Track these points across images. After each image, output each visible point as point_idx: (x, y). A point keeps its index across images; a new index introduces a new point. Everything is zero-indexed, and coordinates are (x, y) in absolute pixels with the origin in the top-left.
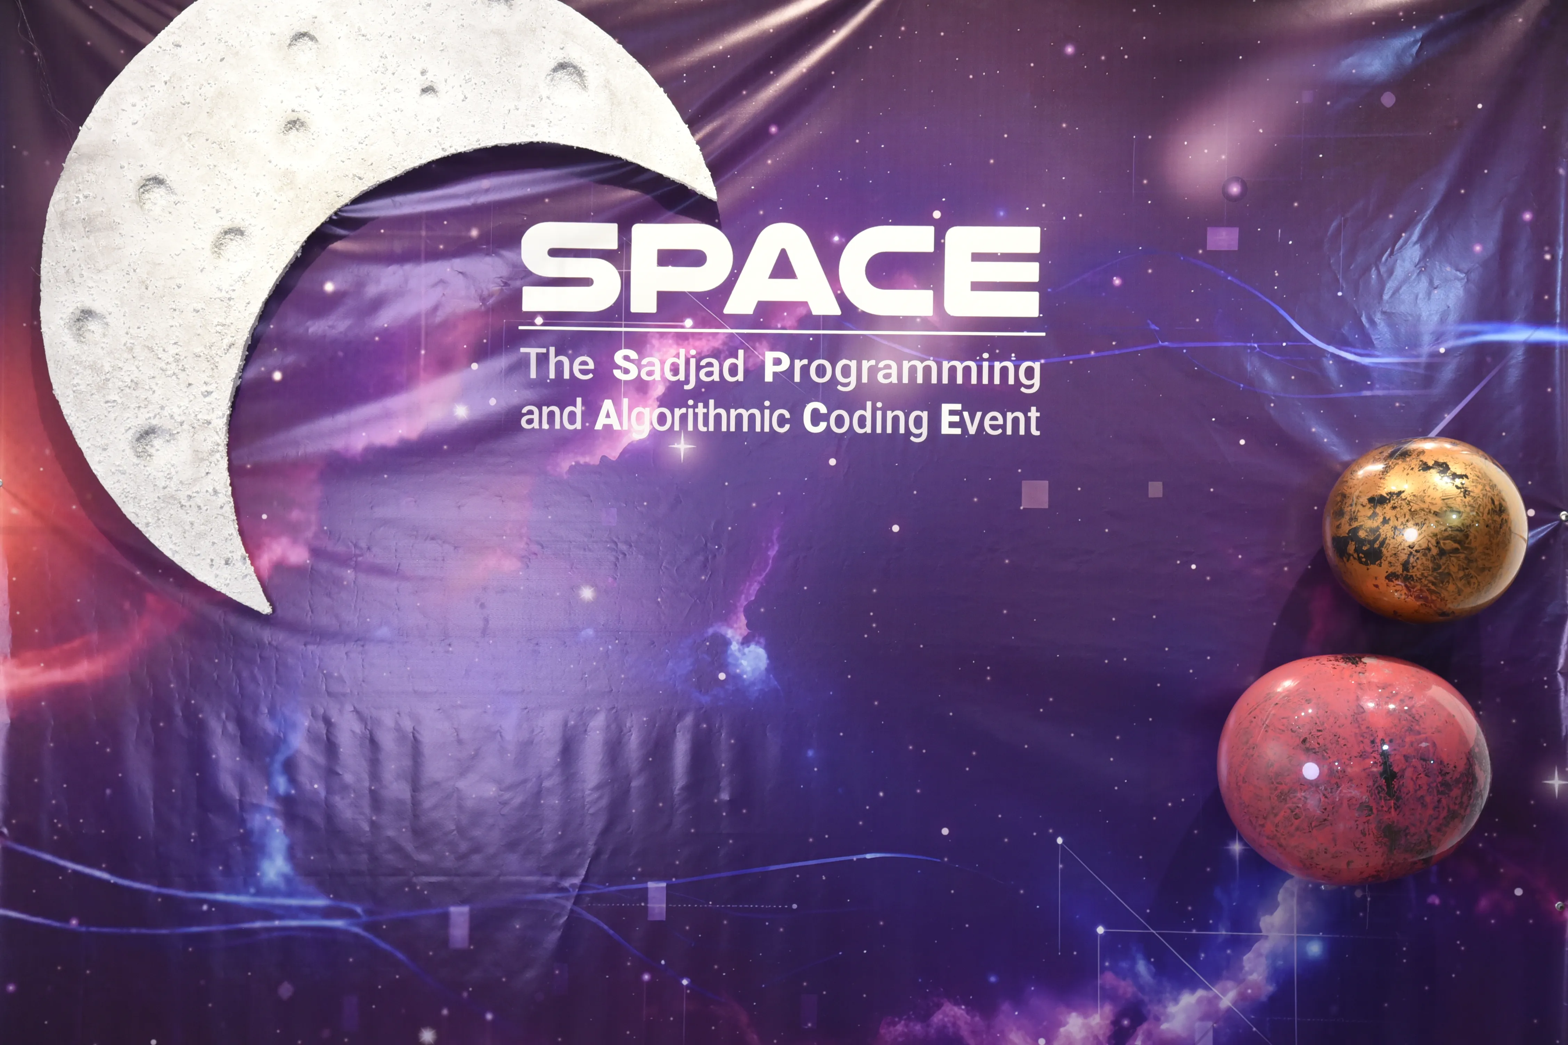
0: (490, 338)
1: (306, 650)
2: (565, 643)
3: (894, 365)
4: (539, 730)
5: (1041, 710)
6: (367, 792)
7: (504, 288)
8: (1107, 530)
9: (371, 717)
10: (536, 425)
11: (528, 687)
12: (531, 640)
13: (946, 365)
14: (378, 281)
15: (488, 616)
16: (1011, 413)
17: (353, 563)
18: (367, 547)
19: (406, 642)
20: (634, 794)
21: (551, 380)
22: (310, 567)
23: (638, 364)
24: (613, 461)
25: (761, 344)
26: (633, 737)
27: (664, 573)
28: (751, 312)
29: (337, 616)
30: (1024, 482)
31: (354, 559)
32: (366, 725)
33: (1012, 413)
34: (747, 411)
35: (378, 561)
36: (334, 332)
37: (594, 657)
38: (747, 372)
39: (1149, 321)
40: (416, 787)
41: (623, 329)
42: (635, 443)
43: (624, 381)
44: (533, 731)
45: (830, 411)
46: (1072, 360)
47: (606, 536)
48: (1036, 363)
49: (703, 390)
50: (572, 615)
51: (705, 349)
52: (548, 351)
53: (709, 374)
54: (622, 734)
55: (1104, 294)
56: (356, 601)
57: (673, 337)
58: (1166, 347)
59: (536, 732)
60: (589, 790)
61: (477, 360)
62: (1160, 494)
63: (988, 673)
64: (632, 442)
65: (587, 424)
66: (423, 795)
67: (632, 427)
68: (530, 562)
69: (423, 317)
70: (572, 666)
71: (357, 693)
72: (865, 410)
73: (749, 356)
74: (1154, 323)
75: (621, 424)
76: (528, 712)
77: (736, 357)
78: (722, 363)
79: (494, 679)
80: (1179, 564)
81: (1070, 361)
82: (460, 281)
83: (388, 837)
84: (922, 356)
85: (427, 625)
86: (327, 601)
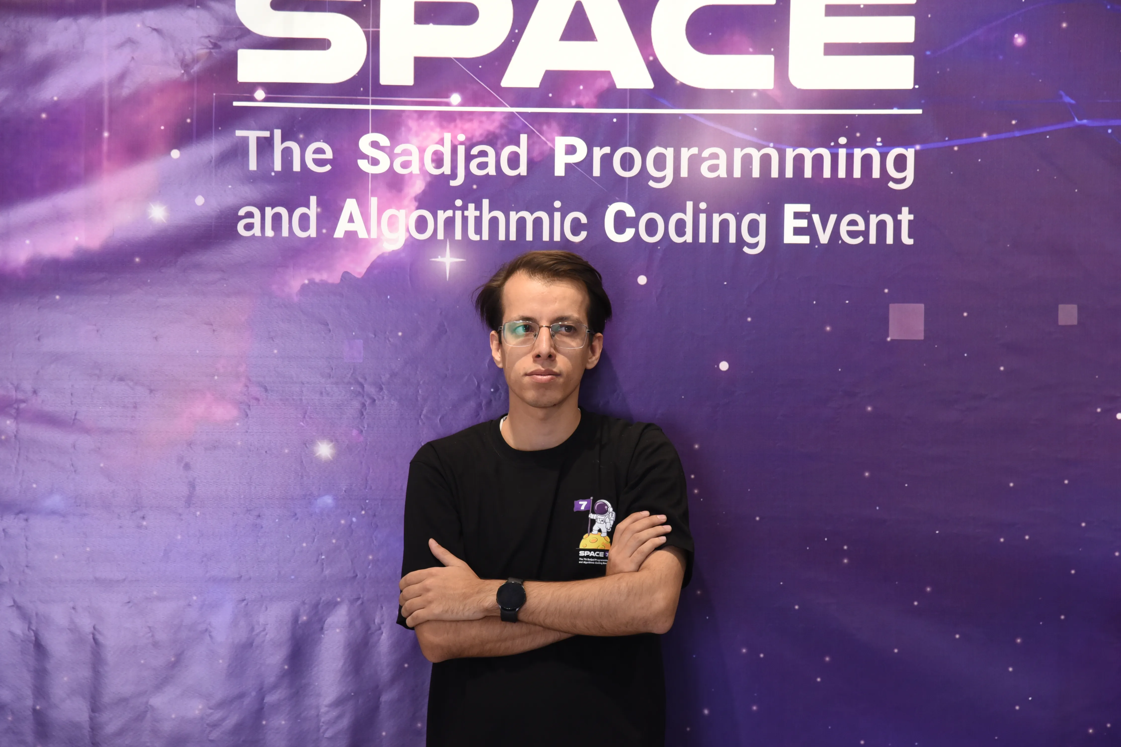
0: (195, 117)
2: (296, 514)
3: (722, 153)
4: (261, 629)
5: (916, 603)
6: (29, 713)
7: (213, 51)
8: (1002, 368)
9: (37, 614)
10: (257, 231)
11: (247, 571)
12: (250, 510)
13: (790, 154)
14: (44, 40)
15: (194, 480)
16: (875, 216)
17: (14, 411)
18: (33, 390)
19: (85, 515)
20: (384, 711)
21: (277, 173)
23: (390, 152)
24: (358, 279)
25: (549, 126)
26: (384, 636)
27: (424, 424)
28: (536, 85)
30: (891, 306)
31: (16, 405)
32: (30, 623)
33: (877, 216)
34: (532, 214)
35: (48, 408)
37: (333, 533)
38: (531, 163)
39: (1062, 93)
40: (95, 707)
41: (370, 107)
42: (387, 255)
43: (372, 174)
44: (252, 629)
45: (639, 214)
46: (957, 145)
47: (349, 375)
48: (909, 149)
49: (475, 187)
50: (305, 478)
51: (478, 133)
52: (272, 134)
53: (482, 166)
54: (369, 632)
55: (1001, 57)
56: (17, 461)
57: (435, 117)
58: (1084, 126)
59: (257, 631)
60: (326, 706)
61: (177, 146)
62: (1073, 320)
63: (845, 554)
64: (383, 254)
65: (324, 231)
66: (104, 717)
67: (383, 234)
68: (250, 409)
69: (106, 88)
70: (304, 545)
71: (17, 583)
72: (685, 212)
73: (534, 143)
74: (1068, 94)
75: (368, 230)
76: (247, 604)
77: (518, 144)
78: (499, 151)
79: (202, 561)
80: (1099, 413)
81: (954, 146)
82: (155, 41)
84: (759, 141)
85: (113, 492)
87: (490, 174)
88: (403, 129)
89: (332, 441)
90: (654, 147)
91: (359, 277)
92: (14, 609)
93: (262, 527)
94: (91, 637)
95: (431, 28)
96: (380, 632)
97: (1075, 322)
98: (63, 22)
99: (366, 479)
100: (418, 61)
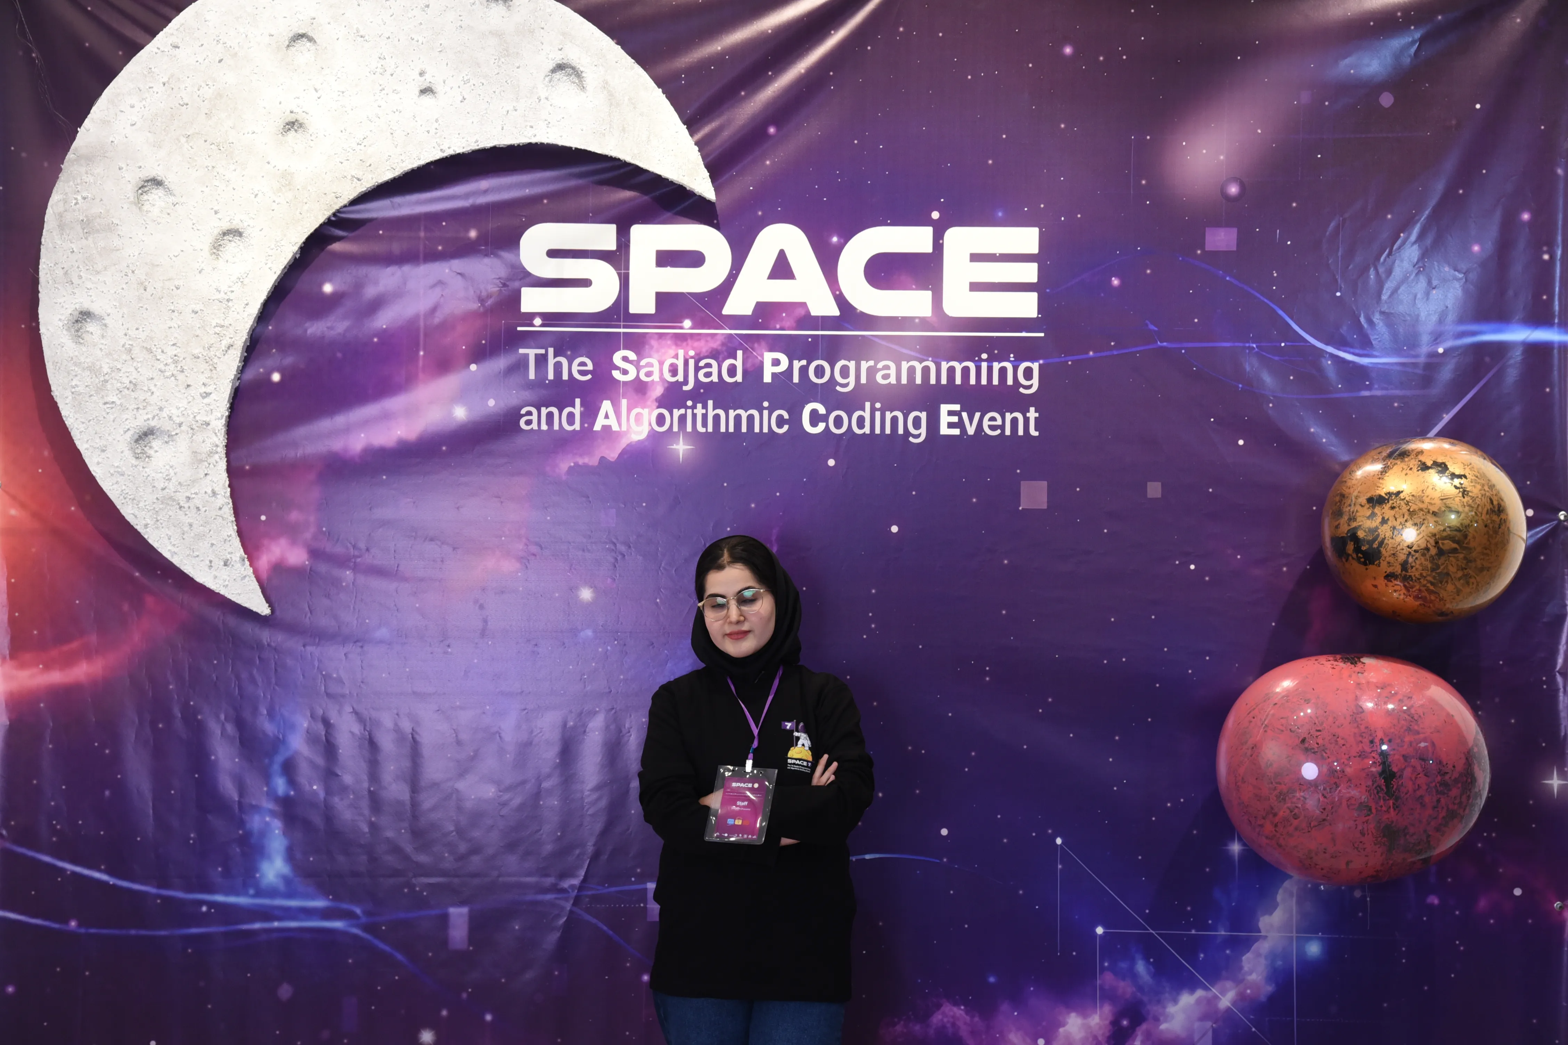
0: (488, 339)
1: (305, 651)
2: (564, 644)
3: (892, 365)
4: (538, 731)
5: (1040, 711)
6: (366, 793)
7: (502, 289)
8: (1105, 531)
9: (370, 719)
10: (534, 426)
11: (527, 688)
12: (530, 641)
13: (945, 366)
14: (377, 283)
15: (487, 617)
16: (1009, 414)
17: (352, 564)
18: (366, 547)
19: (405, 643)
21: (550, 381)
22: (309, 568)
23: (637, 365)
24: (612, 462)
25: (759, 344)
26: (632, 739)
27: (663, 573)
28: (749, 313)
29: (336, 618)
30: (1022, 483)
31: (353, 560)
32: (365, 726)
33: (1011, 414)
35: (377, 562)
36: (332, 333)
37: (593, 658)
39: (1148, 322)
40: (415, 789)
41: (622, 330)
42: (634, 443)
44: (532, 732)
45: (829, 412)
46: (1070, 361)
47: (605, 537)
48: (1035, 364)
49: (702, 391)
50: (571, 616)
51: (704, 350)
52: (547, 351)
53: (708, 375)
54: (621, 734)
55: (1102, 295)
56: (355, 602)
57: (672, 337)
58: (1164, 347)
59: (535, 734)
60: (588, 791)
61: (475, 361)
62: (1158, 495)
64: (631, 443)
65: (586, 425)
67: (631, 428)
68: (529, 563)
69: (422, 317)
70: (571, 667)
71: (355, 695)
72: (864, 411)
73: (748, 357)
75: (620, 425)
76: (528, 712)
77: (735, 358)
78: (720, 363)
79: (493, 680)
80: (1177, 565)
81: (1068, 361)
82: (459, 282)
83: (387, 838)
84: (921, 357)
85: (426, 626)
86: (326, 602)
87: (714, 381)
88: (647, 347)
89: (592, 587)
90: (840, 360)
91: (613, 460)
92: (353, 714)
93: (538, 654)
94: (410, 736)
95: (669, 270)
96: (629, 734)
97: (1159, 496)
98: (391, 270)
99: (618, 617)
100: (658, 295)
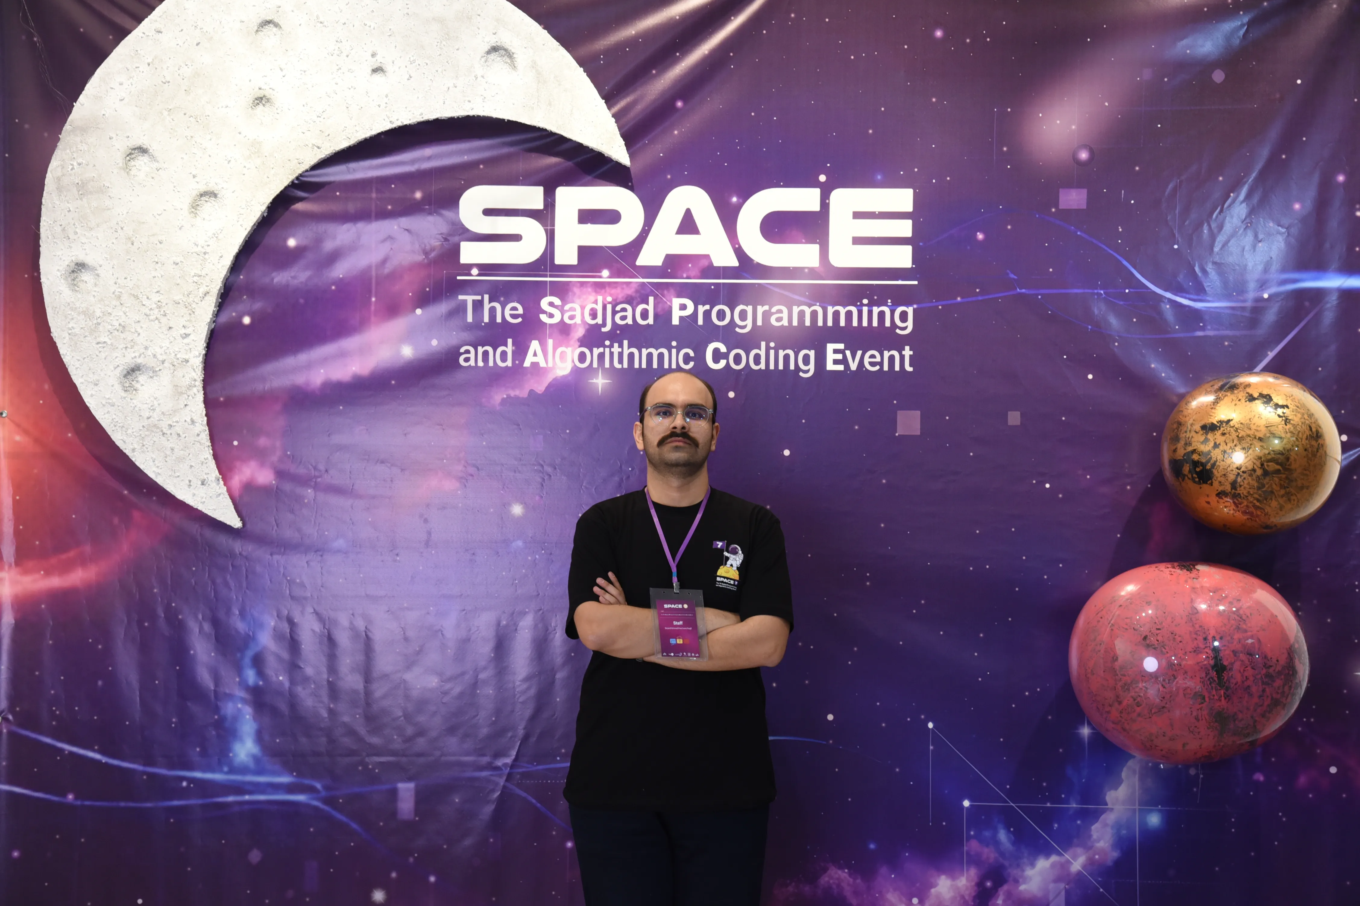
0: (432, 287)
1: (272, 559)
2: (498, 553)
3: (785, 310)
4: (476, 629)
5: (914, 611)
6: (326, 683)
7: (443, 243)
8: (971, 454)
9: (329, 618)
10: (472, 363)
11: (466, 591)
12: (468, 550)
13: (831, 310)
14: (334, 238)
15: (430, 530)
16: (887, 352)
17: (313, 484)
18: (325, 469)
19: (359, 553)
20: (558, 684)
21: (485, 323)
22: (275, 487)
23: (561, 309)
24: (540, 394)
25: (669, 291)
26: (558, 635)
28: (660, 264)
29: (299, 530)
30: (899, 412)
31: (314, 480)
32: (324, 625)
33: (889, 352)
34: (657, 350)
35: (335, 482)
36: (296, 282)
37: (523, 566)
38: (656, 316)
39: (1008, 271)
40: (368, 679)
41: (548, 279)
42: (559, 378)
43: (549, 324)
44: (470, 630)
45: (729, 350)
46: (941, 305)
47: (534, 459)
48: (909, 308)
49: (618, 332)
50: (504, 529)
51: (620, 296)
52: (483, 298)
53: (624, 318)
54: (548, 632)
55: (969, 248)
56: (315, 517)
57: (591, 286)
58: (1023, 293)
59: (472, 631)
60: (519, 681)
61: (421, 306)
62: (1018, 423)
63: (868, 579)
64: (556, 377)
65: (517, 362)
66: (374, 686)
67: (556, 364)
68: (467, 482)
69: (374, 268)
70: (504, 573)
71: (316, 597)
72: (760, 350)
73: (658, 303)
74: (1012, 273)
75: (547, 362)
76: (466, 613)
77: (647, 304)
78: (634, 308)
79: (436, 584)
80: (1035, 484)
81: (939, 306)
82: (406, 237)
83: (344, 722)
84: (810, 302)
85: (377, 537)
86: (290, 516)
87: (629, 323)
88: (570, 293)
89: (522, 504)
90: (739, 305)
91: (540, 393)
92: (314, 614)
93: (476, 562)
94: (364, 634)
95: (589, 226)
96: (555, 632)
97: (1019, 424)
98: (346, 226)
99: (545, 530)
100: (580, 248)
